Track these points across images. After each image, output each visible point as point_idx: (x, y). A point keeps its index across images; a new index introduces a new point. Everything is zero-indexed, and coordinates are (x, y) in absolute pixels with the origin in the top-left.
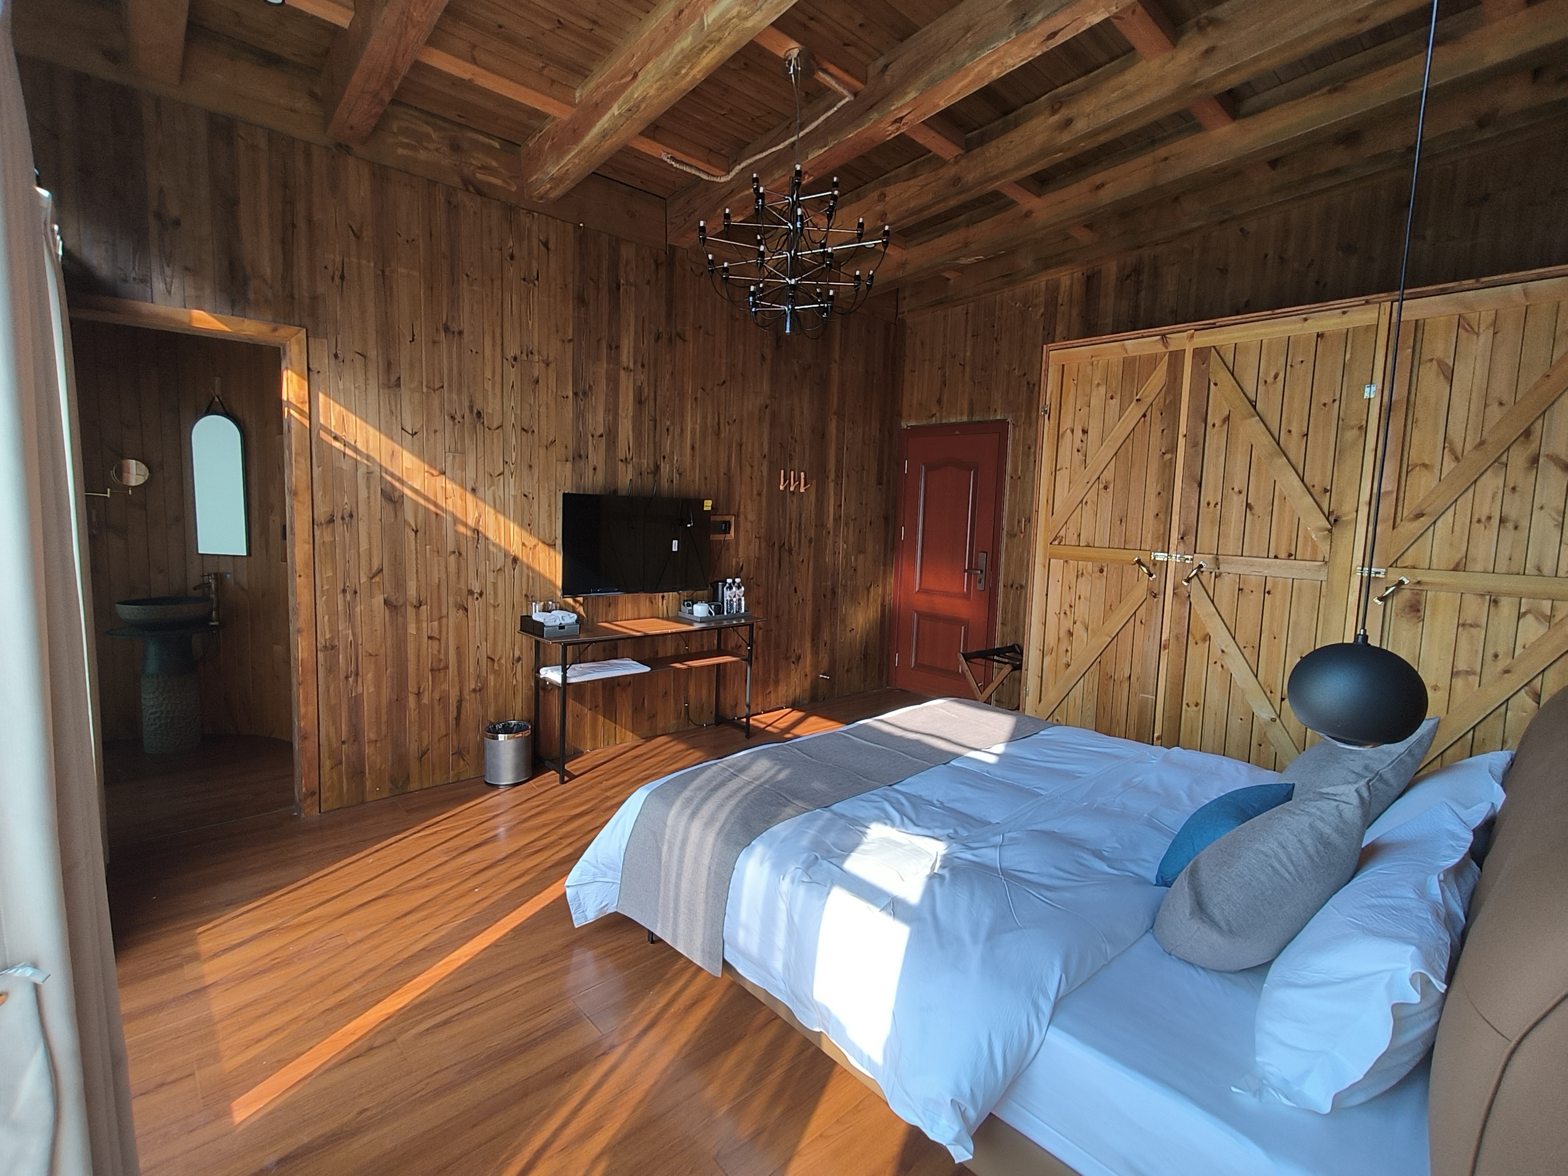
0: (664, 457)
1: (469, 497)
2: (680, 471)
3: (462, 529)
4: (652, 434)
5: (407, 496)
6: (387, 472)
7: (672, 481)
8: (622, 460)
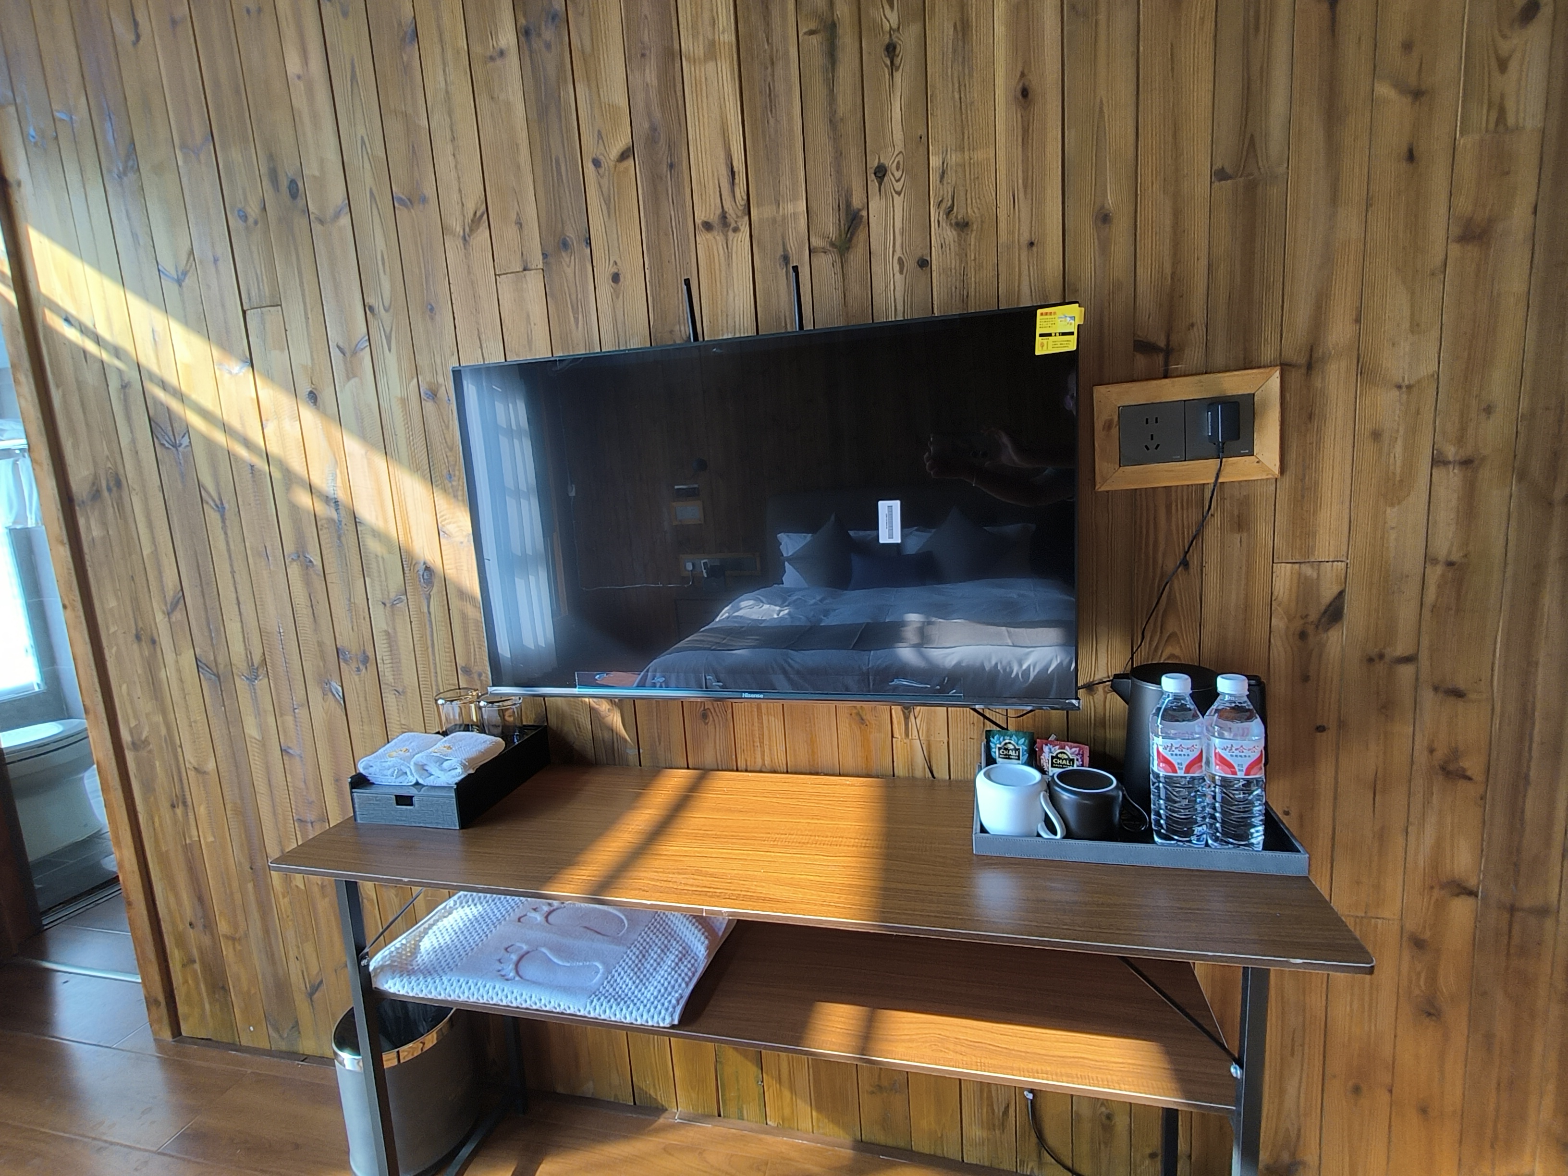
0: (881, 172)
1: (308, 414)
2: (959, 212)
3: (304, 499)
4: (818, 90)
5: (195, 430)
6: (152, 377)
7: (924, 263)
8: (708, 226)
